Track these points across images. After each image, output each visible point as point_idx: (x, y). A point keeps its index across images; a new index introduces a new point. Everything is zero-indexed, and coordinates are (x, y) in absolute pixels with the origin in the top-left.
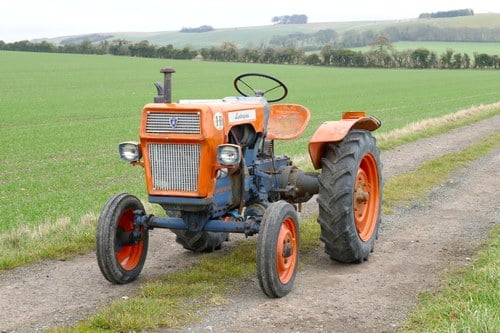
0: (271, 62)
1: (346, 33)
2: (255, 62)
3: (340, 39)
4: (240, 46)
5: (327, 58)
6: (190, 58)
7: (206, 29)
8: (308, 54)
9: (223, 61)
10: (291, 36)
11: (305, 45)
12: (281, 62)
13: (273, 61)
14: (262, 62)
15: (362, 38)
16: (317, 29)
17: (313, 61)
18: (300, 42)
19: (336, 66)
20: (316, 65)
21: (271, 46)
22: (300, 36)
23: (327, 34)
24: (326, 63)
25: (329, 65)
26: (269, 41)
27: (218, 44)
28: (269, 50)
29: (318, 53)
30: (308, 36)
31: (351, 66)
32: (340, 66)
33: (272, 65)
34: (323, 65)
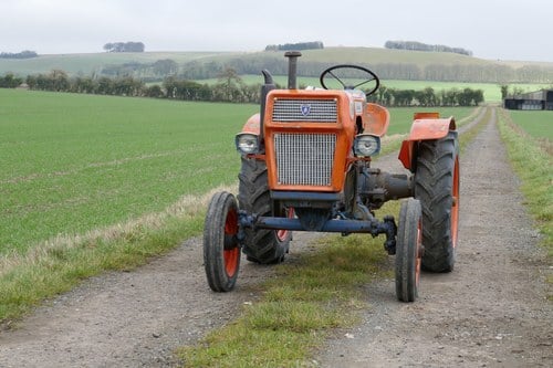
0: (107, 93)
1: (188, 65)
2: (89, 92)
3: (181, 71)
4: (71, 75)
5: (170, 90)
6: (14, 87)
7: (29, 55)
8: (148, 85)
9: (52, 90)
10: (126, 65)
11: (142, 75)
12: (118, 94)
13: (109, 92)
14: (96, 93)
15: (204, 71)
16: (155, 59)
17: (154, 93)
18: (136, 73)
19: (180, 99)
20: (157, 98)
21: (104, 75)
22: (136, 66)
23: (165, 65)
24: (169, 96)
25: (172, 98)
26: (101, 69)
27: (46, 72)
28: (105, 80)
29: (160, 84)
30: (145, 66)
31: (196, 100)
32: (185, 99)
33: (108, 97)
34: (165, 97)
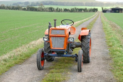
0: (14, 10)
1: (32, 3)
2: (10, 9)
3: (30, 4)
4: (5, 5)
5: (28, 9)
8: (23, 8)
9: (1, 9)
10: (18, 3)
11: (22, 5)
12: (16, 10)
13: (14, 9)
14: (11, 10)
15: (36, 4)
16: (25, 1)
17: (24, 9)
18: (20, 5)
19: (30, 11)
20: (25, 10)
21: (13, 5)
22: (20, 3)
24: (28, 10)
26: (12, 4)
28: (13, 6)
29: (26, 7)
30: (22, 3)
31: (34, 11)
32: (31, 11)
34: (27, 10)
